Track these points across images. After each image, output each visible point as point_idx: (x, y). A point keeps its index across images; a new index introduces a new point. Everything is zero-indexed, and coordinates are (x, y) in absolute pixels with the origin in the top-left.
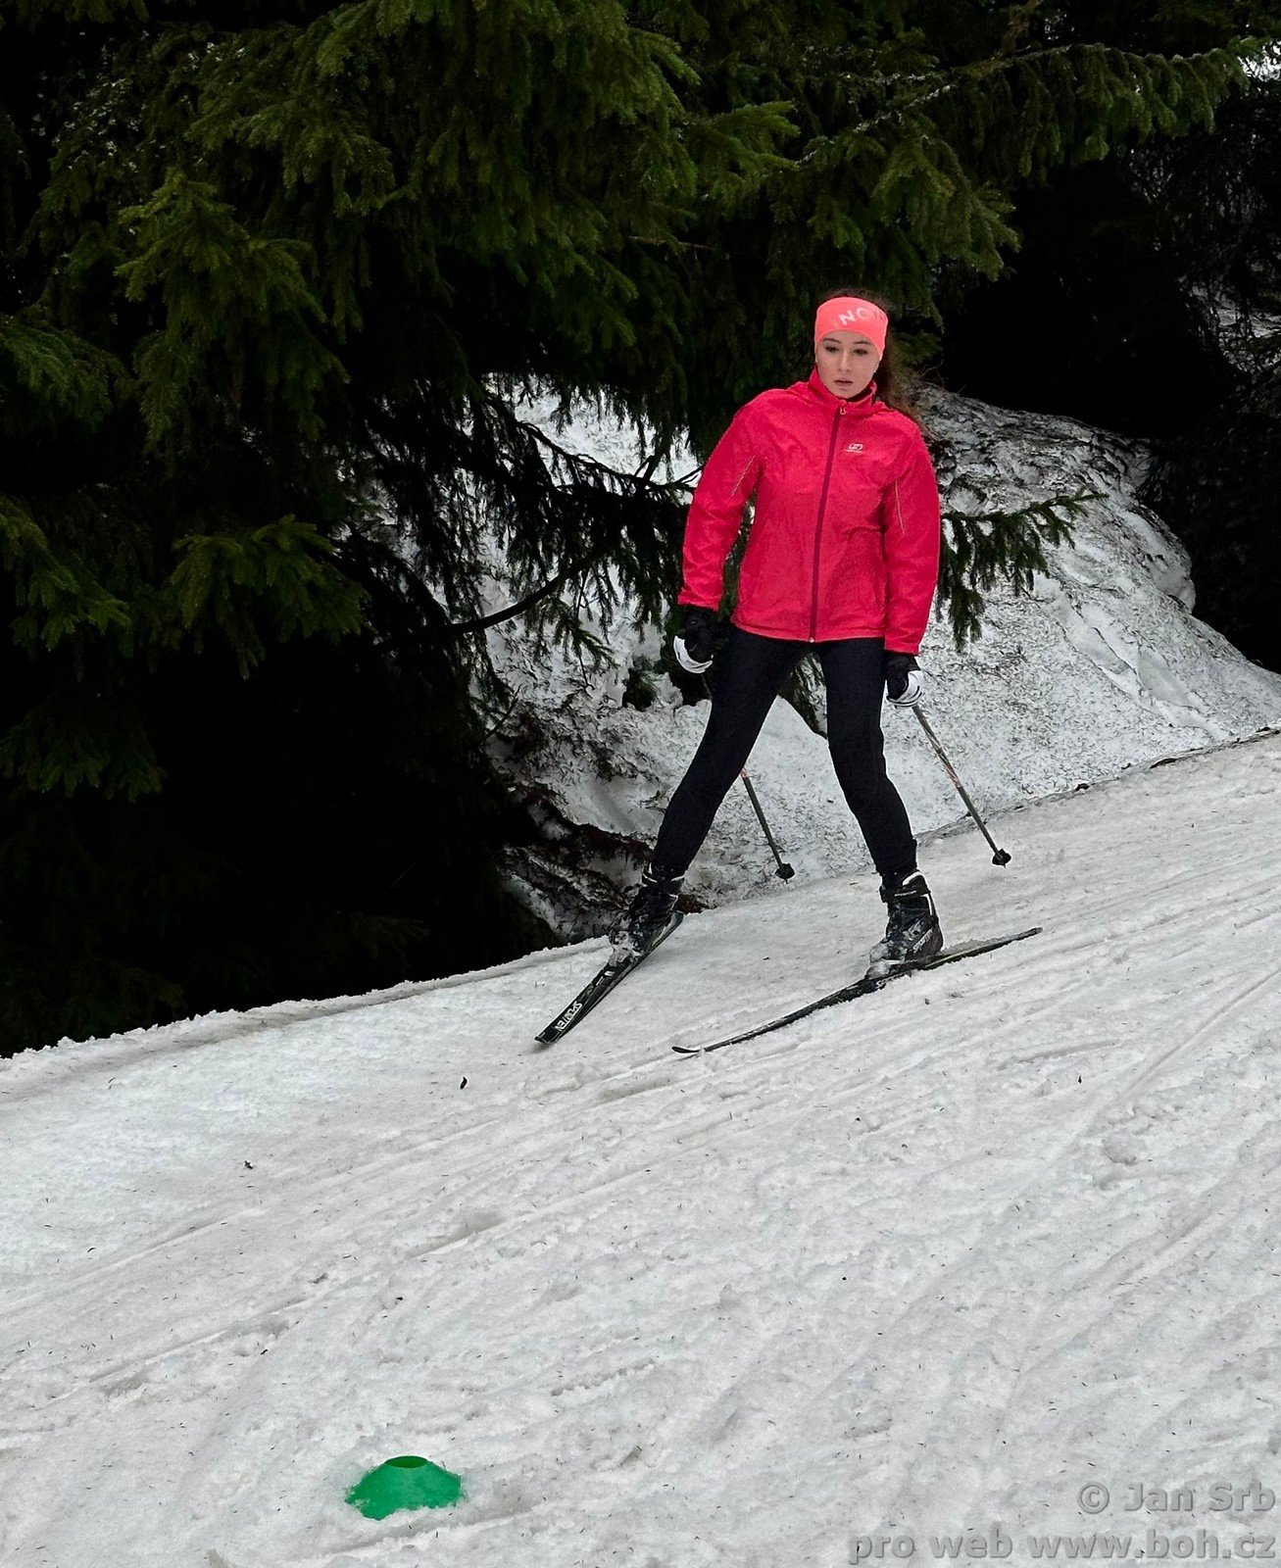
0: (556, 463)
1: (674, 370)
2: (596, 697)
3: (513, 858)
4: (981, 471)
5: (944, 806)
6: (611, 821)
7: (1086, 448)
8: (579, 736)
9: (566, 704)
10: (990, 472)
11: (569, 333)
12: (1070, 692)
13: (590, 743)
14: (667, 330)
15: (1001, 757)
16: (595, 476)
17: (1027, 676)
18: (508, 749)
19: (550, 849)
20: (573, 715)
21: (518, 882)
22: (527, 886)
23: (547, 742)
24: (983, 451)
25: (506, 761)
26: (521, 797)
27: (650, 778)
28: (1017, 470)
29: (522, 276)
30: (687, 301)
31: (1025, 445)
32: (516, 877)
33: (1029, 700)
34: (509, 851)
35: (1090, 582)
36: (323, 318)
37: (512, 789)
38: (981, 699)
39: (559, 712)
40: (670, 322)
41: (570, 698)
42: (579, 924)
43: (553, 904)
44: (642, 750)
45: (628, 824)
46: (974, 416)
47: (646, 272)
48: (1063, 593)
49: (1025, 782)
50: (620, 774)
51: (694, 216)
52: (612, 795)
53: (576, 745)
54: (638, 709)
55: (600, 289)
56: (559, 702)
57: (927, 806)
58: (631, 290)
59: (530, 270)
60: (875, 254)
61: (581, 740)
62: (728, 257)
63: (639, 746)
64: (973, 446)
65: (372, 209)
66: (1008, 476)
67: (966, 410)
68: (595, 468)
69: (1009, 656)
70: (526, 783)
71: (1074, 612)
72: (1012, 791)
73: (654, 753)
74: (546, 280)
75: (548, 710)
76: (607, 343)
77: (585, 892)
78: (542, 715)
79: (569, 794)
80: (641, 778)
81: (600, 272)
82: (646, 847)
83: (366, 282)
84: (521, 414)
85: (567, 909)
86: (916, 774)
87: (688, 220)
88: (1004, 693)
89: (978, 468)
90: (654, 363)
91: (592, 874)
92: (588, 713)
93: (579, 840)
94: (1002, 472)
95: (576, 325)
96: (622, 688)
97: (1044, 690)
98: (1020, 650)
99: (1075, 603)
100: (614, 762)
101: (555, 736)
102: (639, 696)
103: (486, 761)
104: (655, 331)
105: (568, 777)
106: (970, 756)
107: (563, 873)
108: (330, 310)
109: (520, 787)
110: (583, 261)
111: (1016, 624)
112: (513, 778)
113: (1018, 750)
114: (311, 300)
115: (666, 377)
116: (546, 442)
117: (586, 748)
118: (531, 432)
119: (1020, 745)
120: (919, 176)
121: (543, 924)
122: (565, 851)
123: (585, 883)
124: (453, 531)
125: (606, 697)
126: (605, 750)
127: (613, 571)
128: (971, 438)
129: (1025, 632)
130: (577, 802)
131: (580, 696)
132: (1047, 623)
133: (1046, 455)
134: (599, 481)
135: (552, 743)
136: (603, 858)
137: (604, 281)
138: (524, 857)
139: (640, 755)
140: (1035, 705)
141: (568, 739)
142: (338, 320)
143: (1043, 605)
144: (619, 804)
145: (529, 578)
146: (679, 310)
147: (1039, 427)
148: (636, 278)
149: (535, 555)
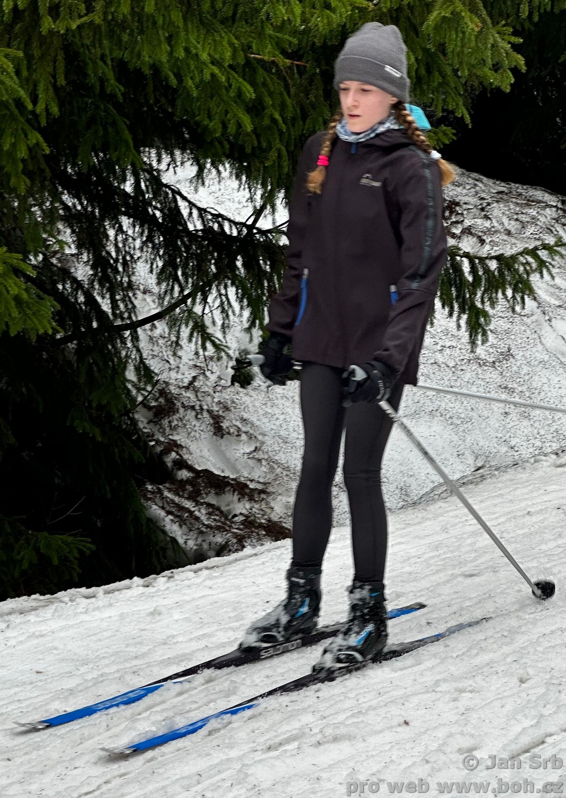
0: (191, 214)
1: (279, 150)
2: (213, 378)
3: (153, 493)
4: (481, 224)
5: (457, 460)
6: (222, 466)
7: (554, 209)
8: (201, 406)
9: (191, 383)
10: (487, 224)
11: (206, 122)
12: (545, 381)
13: (208, 411)
14: (274, 121)
15: (497, 425)
16: (218, 222)
17: (515, 368)
18: (150, 415)
19: (179, 487)
20: (196, 391)
21: (156, 510)
22: (163, 513)
23: (178, 409)
24: (483, 209)
25: (149, 422)
26: (159, 449)
27: (251, 437)
28: (506, 224)
29: (173, 81)
30: (289, 101)
31: (512, 206)
32: (155, 507)
33: (516, 386)
34: (149, 487)
35: (557, 303)
36: (30, 107)
37: (152, 443)
38: (483, 384)
39: (187, 388)
40: (277, 116)
41: (195, 378)
42: (199, 541)
43: (181, 526)
44: (245, 416)
45: (234, 469)
46: (476, 185)
47: (260, 80)
48: (539, 311)
49: (513, 443)
50: (229, 433)
51: (295, 41)
52: (223, 448)
53: (198, 412)
54: (242, 386)
55: (228, 91)
56: (186, 382)
57: (445, 459)
58: (249, 92)
59: (179, 77)
60: (423, 72)
61: (202, 409)
62: (318, 71)
63: (242, 413)
64: (476, 206)
65: (67, 30)
66: (500, 227)
67: (471, 181)
68: (218, 216)
69: (502, 354)
70: (162, 439)
71: (546, 324)
72: (504, 449)
73: (254, 419)
74: (190, 83)
75: (179, 387)
76: (232, 129)
77: (203, 518)
78: (174, 390)
79: (193, 447)
80: (244, 437)
81: (228, 79)
82: (246, 486)
83: (62, 81)
84: (167, 178)
85: (190, 530)
86: (438, 437)
87: (290, 43)
88: (499, 380)
89: (479, 221)
90: (264, 145)
91: (209, 505)
92: (207, 389)
93: (200, 480)
94: (496, 224)
95: (210, 117)
96: (231, 372)
97: (527, 378)
98: (509, 350)
99: (547, 318)
100: (225, 425)
101: (184, 406)
102: (242, 377)
103: (134, 422)
104: (267, 122)
105: (192, 435)
106: (475, 424)
107: (188, 504)
108: (35, 101)
109: (158, 442)
110: (216, 71)
111: (507, 332)
112: (153, 435)
113: (508, 421)
114: (22, 93)
115: (273, 154)
116: (184, 198)
117: (205, 414)
118: (173, 191)
119: (510, 417)
120: (456, 15)
121: (174, 540)
122: (189, 488)
123: (203, 511)
124: (116, 261)
125: (220, 378)
126: (219, 416)
127: (232, 292)
128: (473, 200)
129: (513, 337)
130: (199, 454)
131: (201, 378)
132: (528, 332)
133: (526, 214)
134: (221, 226)
135: (181, 410)
136: (216, 494)
137: (230, 86)
138: (160, 492)
139: (243, 420)
140: (520, 389)
141: (193, 408)
142: (40, 108)
143: (525, 319)
144: (228, 454)
145: (172, 294)
146: (283, 107)
147: (520, 194)
148: (253, 84)
149: (176, 279)
